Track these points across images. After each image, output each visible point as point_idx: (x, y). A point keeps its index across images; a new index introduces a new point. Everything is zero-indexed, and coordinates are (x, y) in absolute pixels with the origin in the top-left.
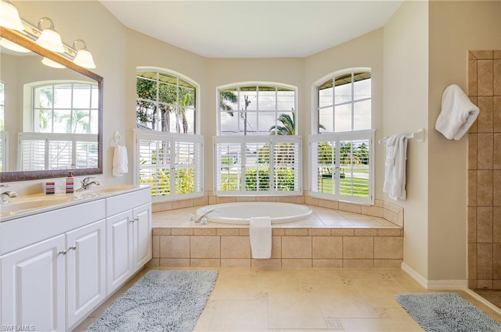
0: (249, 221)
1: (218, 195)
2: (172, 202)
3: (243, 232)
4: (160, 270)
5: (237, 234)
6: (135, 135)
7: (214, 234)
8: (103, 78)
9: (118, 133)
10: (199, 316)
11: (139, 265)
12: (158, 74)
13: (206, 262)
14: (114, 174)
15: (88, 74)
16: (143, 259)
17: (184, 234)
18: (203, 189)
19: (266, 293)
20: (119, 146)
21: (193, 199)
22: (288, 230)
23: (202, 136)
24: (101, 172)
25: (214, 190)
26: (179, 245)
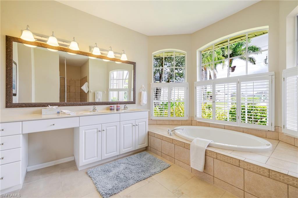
0: (193, 140)
1: (198, 120)
2: (169, 120)
3: (186, 146)
4: (149, 153)
5: (183, 146)
6: (151, 86)
7: (171, 142)
8: (135, 63)
9: (143, 86)
10: (139, 181)
11: (138, 147)
12: (164, 53)
13: (168, 157)
14: (141, 104)
15: (128, 62)
16: (142, 145)
17: (159, 138)
18: (188, 116)
19: (183, 193)
20: (143, 92)
21: (182, 121)
22: (219, 155)
23: (187, 83)
24: (135, 103)
25: (195, 117)
26: (156, 143)
